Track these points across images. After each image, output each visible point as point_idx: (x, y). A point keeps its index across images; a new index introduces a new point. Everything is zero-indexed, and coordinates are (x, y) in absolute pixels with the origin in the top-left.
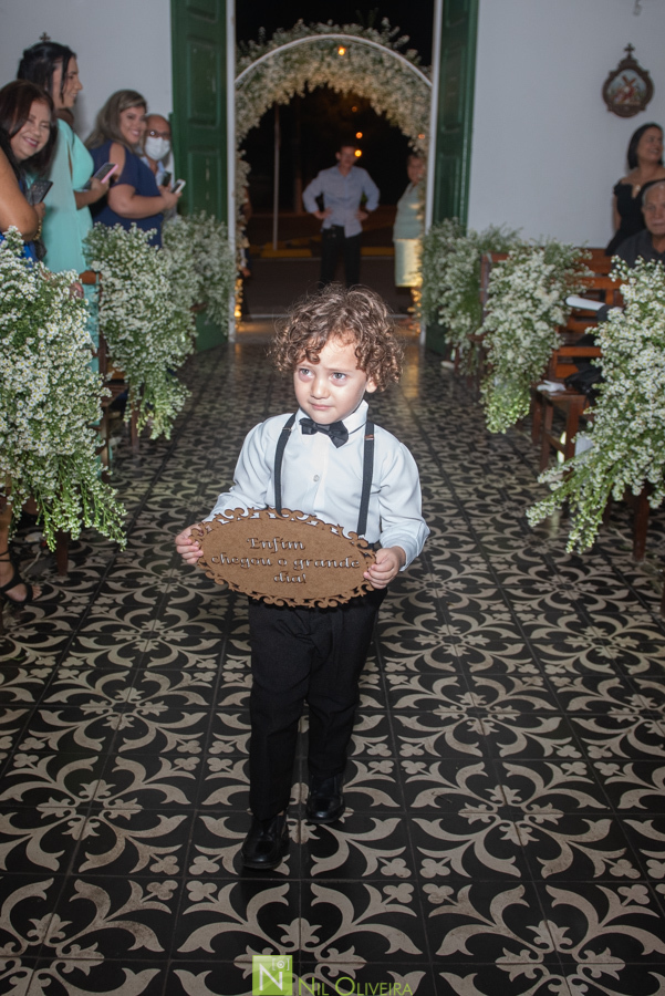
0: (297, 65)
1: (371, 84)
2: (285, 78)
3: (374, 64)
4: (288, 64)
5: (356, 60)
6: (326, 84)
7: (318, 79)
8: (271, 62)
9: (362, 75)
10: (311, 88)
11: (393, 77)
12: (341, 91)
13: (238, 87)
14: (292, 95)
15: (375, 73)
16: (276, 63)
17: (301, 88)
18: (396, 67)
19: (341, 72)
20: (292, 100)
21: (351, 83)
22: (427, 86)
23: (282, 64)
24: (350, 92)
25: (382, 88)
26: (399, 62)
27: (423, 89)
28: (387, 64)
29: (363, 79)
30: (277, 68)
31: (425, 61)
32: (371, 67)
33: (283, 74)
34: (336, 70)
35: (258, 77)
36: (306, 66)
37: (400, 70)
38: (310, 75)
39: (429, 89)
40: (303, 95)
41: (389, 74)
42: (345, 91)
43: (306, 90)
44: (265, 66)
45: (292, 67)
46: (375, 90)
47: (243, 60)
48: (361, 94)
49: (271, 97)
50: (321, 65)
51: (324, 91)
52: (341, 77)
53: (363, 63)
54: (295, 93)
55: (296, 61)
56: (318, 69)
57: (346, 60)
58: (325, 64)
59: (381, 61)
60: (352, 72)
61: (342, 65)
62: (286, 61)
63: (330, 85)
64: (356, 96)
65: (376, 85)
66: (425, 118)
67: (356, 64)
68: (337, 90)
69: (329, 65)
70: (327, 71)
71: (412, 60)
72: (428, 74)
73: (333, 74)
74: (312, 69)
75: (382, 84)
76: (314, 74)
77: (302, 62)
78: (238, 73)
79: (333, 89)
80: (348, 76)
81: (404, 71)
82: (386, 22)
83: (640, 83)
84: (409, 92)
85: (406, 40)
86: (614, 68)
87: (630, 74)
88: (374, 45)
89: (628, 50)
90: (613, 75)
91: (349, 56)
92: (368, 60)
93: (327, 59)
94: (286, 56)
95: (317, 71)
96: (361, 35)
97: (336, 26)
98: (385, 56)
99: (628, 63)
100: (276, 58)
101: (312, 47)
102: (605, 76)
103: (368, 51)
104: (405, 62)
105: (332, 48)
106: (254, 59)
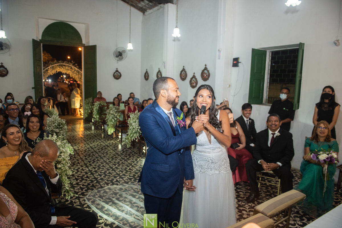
1: (70, 72)
5: (67, 68)
7: (58, 71)
8: (50, 68)
10: (57, 72)
13: (44, 72)
14: (53, 74)
15: (71, 70)
17: (55, 72)
21: (66, 72)
22: (81, 73)
25: (72, 73)
26: (75, 69)
27: (80, 73)
29: (68, 71)
31: (80, 68)
33: (52, 70)
35: (47, 70)
39: (82, 74)
41: (73, 71)
47: (45, 67)
49: (49, 74)
52: (64, 71)
54: (55, 74)
60: (66, 70)
61: (64, 69)
62: (53, 68)
66: (81, 78)
68: (63, 73)
72: (81, 71)
73: (62, 70)
77: (56, 68)
78: (44, 69)
79: (62, 72)
82: (72, 61)
83: (119, 74)
84: (77, 74)
85: (76, 64)
86: (115, 71)
87: (117, 73)
88: (71, 65)
89: (117, 69)
90: (115, 73)
91: (65, 67)
92: (69, 68)
93: (61, 68)
94: (53, 67)
95: (59, 69)
96: (67, 63)
97: (62, 62)
98: (73, 68)
99: (117, 71)
100: (51, 67)
101: (58, 65)
102: (113, 73)
103: (69, 67)
104: (77, 69)
105: (62, 66)
106: (47, 67)
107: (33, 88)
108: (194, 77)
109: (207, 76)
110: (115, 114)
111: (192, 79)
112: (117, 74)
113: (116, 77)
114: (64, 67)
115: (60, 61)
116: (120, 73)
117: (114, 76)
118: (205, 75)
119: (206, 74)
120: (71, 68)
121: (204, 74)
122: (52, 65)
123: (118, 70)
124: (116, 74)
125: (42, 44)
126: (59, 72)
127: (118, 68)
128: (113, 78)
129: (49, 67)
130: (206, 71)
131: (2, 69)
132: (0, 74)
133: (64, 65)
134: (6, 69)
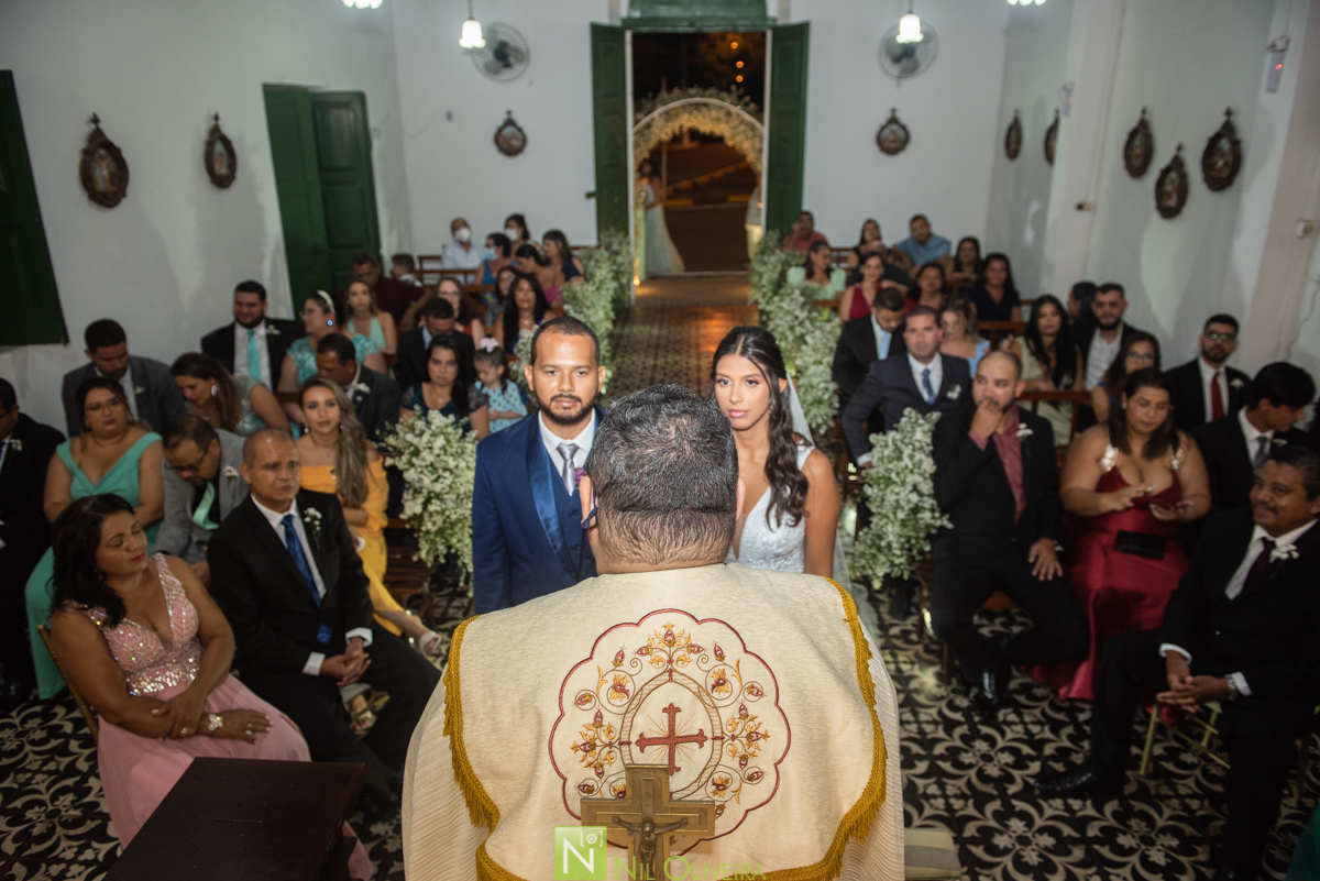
0: (674, 118)
1: (724, 129)
2: (667, 127)
3: (725, 117)
4: (668, 119)
5: (713, 113)
6: (694, 128)
7: (688, 125)
8: (657, 117)
9: (717, 123)
10: (684, 131)
11: (738, 125)
12: (705, 132)
13: (636, 134)
14: (671, 136)
15: (727, 122)
16: (660, 119)
17: (677, 131)
18: (740, 119)
19: (704, 121)
20: (671, 139)
21: (711, 127)
22: (759, 130)
23: (664, 119)
24: (710, 133)
25: (731, 131)
26: (742, 115)
27: (757, 133)
28: (734, 117)
29: (719, 125)
31: (758, 113)
33: (664, 123)
34: (701, 120)
35: (648, 126)
36: (680, 118)
37: (743, 121)
38: (683, 123)
39: (762, 134)
40: (678, 135)
41: (736, 123)
43: (681, 132)
44: (653, 119)
45: (671, 120)
46: (727, 132)
47: (639, 116)
48: (718, 134)
49: (657, 138)
50: (691, 117)
51: (693, 132)
52: (704, 124)
53: (718, 116)
54: (673, 134)
55: (674, 116)
57: (708, 114)
58: (694, 117)
59: (731, 114)
60: (712, 120)
61: (704, 117)
63: (697, 129)
64: (714, 135)
65: (727, 129)
66: (760, 151)
67: (714, 117)
68: (703, 132)
69: (696, 117)
70: (695, 121)
71: (750, 113)
72: (761, 120)
73: (699, 122)
74: (685, 120)
75: (732, 129)
76: (686, 123)
77: (677, 115)
78: (636, 122)
79: (699, 130)
80: (709, 123)
83: (901, 133)
84: (750, 133)
85: (748, 99)
86: (884, 122)
87: (894, 127)
88: (726, 105)
89: (893, 111)
90: (883, 128)
91: (709, 111)
92: (722, 115)
93: (695, 113)
94: (667, 113)
95: (689, 120)
96: (718, 97)
97: (699, 91)
98: (733, 112)
99: (893, 120)
100: (660, 115)
101: (683, 107)
102: (877, 129)
103: (721, 109)
104: (747, 117)
105: (697, 106)
106: (646, 115)
107: (589, 195)
108: (1177, 164)
109: (1226, 164)
110: (798, 313)
111: (1165, 172)
112: (893, 132)
113: (887, 144)
114: (703, 110)
115: (692, 88)
116: (904, 128)
117: (880, 141)
118: (1220, 163)
119: (1223, 155)
120: (729, 114)
121: (1216, 158)
122: (663, 106)
123: (898, 114)
124: (887, 132)
125: (629, 35)
126: (689, 130)
127: (897, 107)
128: (876, 148)
129: (656, 114)
130: (1225, 144)
131: (509, 131)
132: (505, 146)
133: (705, 105)
134: (520, 129)
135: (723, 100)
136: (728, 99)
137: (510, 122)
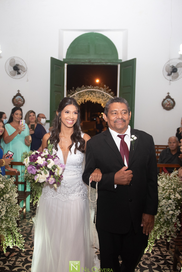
0: (82, 96)
1: (101, 101)
2: (79, 99)
3: (102, 96)
4: (80, 96)
5: (97, 95)
6: (90, 101)
7: (87, 99)
8: (76, 96)
9: (99, 98)
10: (86, 101)
11: (107, 99)
12: (94, 102)
14: (81, 103)
15: (102, 98)
16: (77, 96)
17: (83, 101)
18: (108, 97)
19: (94, 98)
20: (81, 104)
21: (96, 100)
23: (78, 96)
24: (96, 103)
25: (104, 102)
26: (108, 96)
28: (105, 96)
29: (99, 99)
30: (77, 97)
32: (101, 97)
33: (78, 98)
34: (92, 97)
36: (85, 96)
37: (109, 97)
38: (86, 98)
40: (84, 103)
41: (106, 99)
42: (95, 102)
43: (85, 102)
44: (74, 96)
45: (81, 97)
46: (102, 102)
47: (68, 95)
48: (99, 103)
50: (88, 96)
51: (89, 102)
52: (94, 99)
53: (99, 96)
54: (82, 103)
55: (82, 95)
56: (88, 97)
57: (95, 95)
58: (89, 96)
59: (104, 95)
60: (96, 98)
61: (94, 96)
62: (79, 95)
63: (91, 101)
64: (97, 103)
65: (103, 101)
67: (97, 96)
68: (93, 102)
69: (90, 96)
70: (90, 98)
71: (111, 95)
73: (91, 98)
74: (86, 97)
75: (104, 101)
76: (87, 98)
77: (83, 95)
79: (92, 101)
80: (95, 99)
81: (110, 98)
82: (105, 86)
83: (172, 102)
85: (110, 90)
86: (165, 98)
87: (169, 100)
88: (102, 92)
89: (168, 93)
90: (164, 100)
91: (96, 94)
92: (100, 95)
93: (90, 95)
96: (99, 89)
97: (92, 87)
98: (105, 94)
99: (169, 97)
100: (77, 94)
101: (86, 92)
102: (162, 100)
103: (100, 93)
105: (91, 92)
106: (71, 95)
113: (166, 106)
114: (93, 94)
115: (89, 86)
117: (163, 105)
122: (78, 92)
124: (166, 101)
125: (66, 65)
126: (88, 101)
127: (170, 92)
128: (162, 108)
129: (75, 94)
131: (18, 97)
132: (16, 103)
133: (94, 92)
134: (22, 97)
135: (101, 90)
136: (103, 90)
137: (19, 94)
